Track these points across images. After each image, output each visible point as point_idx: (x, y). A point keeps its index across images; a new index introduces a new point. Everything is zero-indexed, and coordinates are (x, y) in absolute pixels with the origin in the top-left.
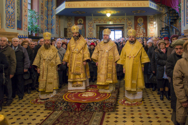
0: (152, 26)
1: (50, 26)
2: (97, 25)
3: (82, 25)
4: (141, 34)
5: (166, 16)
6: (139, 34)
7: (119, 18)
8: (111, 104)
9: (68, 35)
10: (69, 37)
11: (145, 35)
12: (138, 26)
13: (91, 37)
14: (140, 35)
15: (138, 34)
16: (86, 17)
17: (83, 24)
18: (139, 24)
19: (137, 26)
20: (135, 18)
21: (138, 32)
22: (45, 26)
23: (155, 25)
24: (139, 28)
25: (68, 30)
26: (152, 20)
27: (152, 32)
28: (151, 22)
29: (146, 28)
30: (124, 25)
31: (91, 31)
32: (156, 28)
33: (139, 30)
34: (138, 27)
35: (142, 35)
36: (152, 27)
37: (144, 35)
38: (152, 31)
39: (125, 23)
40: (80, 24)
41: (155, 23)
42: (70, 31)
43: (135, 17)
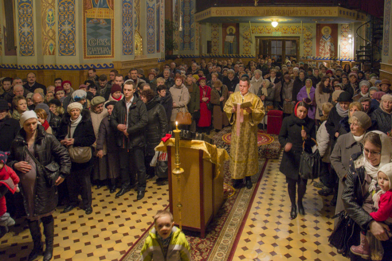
0: (345, 40)
1: (187, 39)
2: (256, 37)
3: (233, 37)
4: (328, 53)
5: (369, 27)
6: (323, 52)
7: (292, 27)
8: (275, 151)
9: (212, 51)
10: (214, 54)
11: (333, 54)
12: (323, 39)
13: (247, 55)
14: (325, 54)
15: (321, 53)
16: (240, 24)
17: (234, 35)
18: (324, 37)
19: (321, 40)
20: (318, 27)
21: (322, 50)
22: (181, 39)
23: (350, 39)
24: (325, 43)
25: (212, 43)
26: (346, 31)
27: (345, 51)
28: (344, 34)
29: (335, 43)
30: (299, 37)
31: (247, 46)
32: (352, 44)
33: (324, 46)
34: (322, 42)
35: (329, 55)
36: (344, 42)
37: (331, 55)
38: (345, 48)
39: (301, 34)
40: (231, 34)
41: (350, 36)
42: (215, 45)
43: (317, 25)
